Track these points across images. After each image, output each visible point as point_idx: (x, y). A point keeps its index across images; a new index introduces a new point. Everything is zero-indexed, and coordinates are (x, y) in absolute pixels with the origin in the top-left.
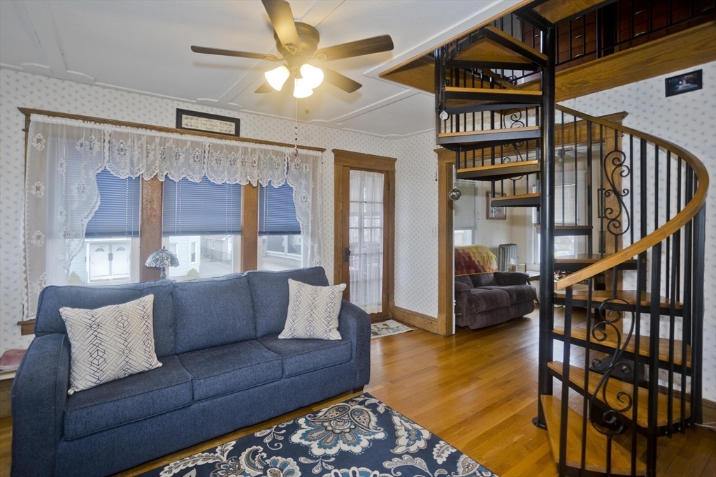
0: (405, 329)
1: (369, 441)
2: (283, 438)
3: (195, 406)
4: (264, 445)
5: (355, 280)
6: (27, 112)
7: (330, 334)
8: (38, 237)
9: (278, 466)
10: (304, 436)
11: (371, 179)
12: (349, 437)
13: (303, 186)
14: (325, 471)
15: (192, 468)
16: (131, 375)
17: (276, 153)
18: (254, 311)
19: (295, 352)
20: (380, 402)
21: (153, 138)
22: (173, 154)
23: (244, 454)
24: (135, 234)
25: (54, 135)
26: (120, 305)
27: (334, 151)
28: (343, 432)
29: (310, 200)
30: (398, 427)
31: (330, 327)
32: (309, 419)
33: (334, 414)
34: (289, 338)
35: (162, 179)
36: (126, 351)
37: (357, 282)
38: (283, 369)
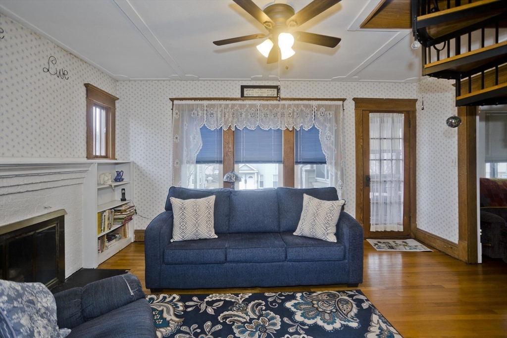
0: (421, 248)
1: (342, 325)
2: (281, 301)
3: (226, 265)
4: (267, 302)
5: (375, 202)
6: (172, 100)
7: (327, 237)
8: (177, 163)
9: (268, 317)
10: (295, 305)
11: (390, 120)
12: (327, 317)
13: (327, 129)
14: (297, 333)
15: (222, 300)
16: (200, 239)
17: (306, 106)
18: (279, 213)
19: (297, 244)
20: (367, 300)
21: (227, 105)
22: (239, 114)
23: (253, 303)
24: (220, 162)
25: (183, 110)
26: (197, 200)
27: (354, 99)
28: (324, 312)
29: (333, 138)
30: (373, 324)
31: (328, 231)
32: (305, 295)
33: (325, 297)
34: (300, 235)
35: (233, 129)
36: (197, 225)
37: (377, 203)
38: (286, 255)
